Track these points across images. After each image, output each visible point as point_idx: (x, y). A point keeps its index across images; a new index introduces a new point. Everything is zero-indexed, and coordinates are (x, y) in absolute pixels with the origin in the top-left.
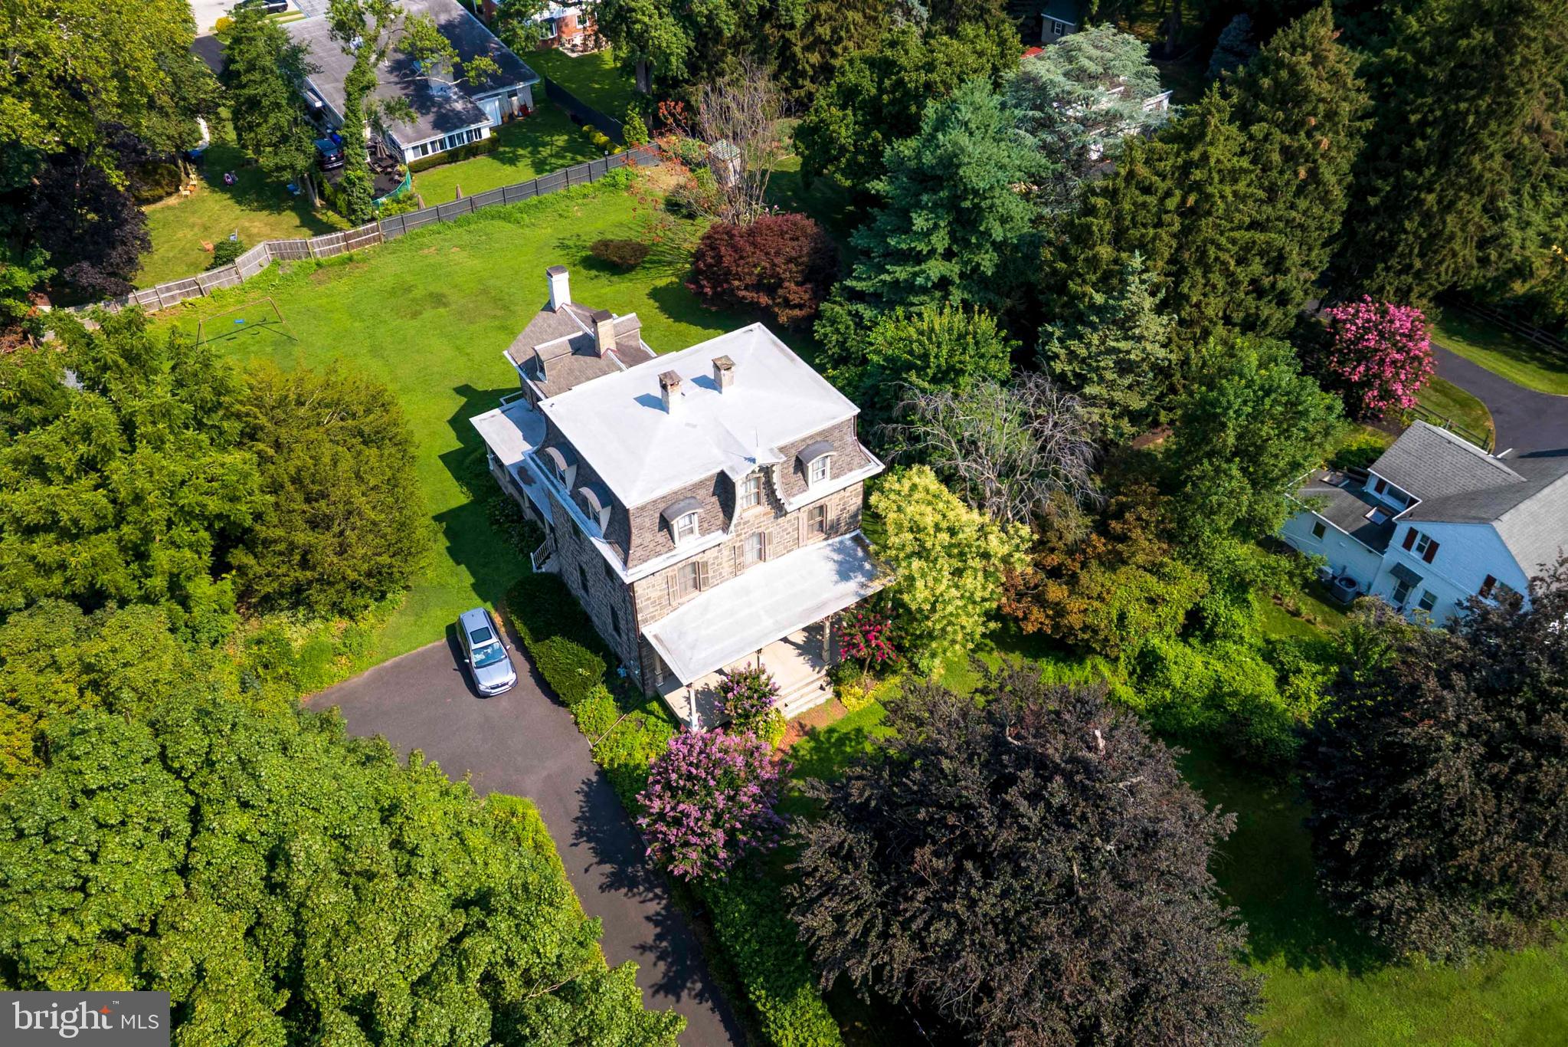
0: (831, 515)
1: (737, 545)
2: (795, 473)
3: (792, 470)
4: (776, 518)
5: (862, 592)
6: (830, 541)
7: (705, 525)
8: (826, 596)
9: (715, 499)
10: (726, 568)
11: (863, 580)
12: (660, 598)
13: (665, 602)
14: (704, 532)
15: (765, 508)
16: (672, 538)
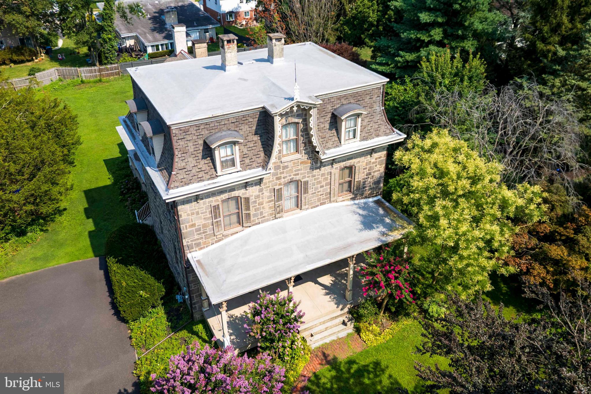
0: (359, 177)
1: (277, 187)
2: (330, 129)
3: (327, 126)
4: (312, 169)
5: (384, 239)
6: (357, 202)
7: (247, 161)
8: (351, 240)
9: (257, 138)
10: (267, 208)
11: (384, 230)
12: (204, 226)
13: (209, 232)
14: (245, 167)
15: (302, 156)
16: (215, 168)
